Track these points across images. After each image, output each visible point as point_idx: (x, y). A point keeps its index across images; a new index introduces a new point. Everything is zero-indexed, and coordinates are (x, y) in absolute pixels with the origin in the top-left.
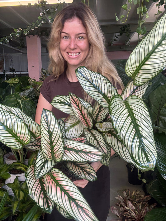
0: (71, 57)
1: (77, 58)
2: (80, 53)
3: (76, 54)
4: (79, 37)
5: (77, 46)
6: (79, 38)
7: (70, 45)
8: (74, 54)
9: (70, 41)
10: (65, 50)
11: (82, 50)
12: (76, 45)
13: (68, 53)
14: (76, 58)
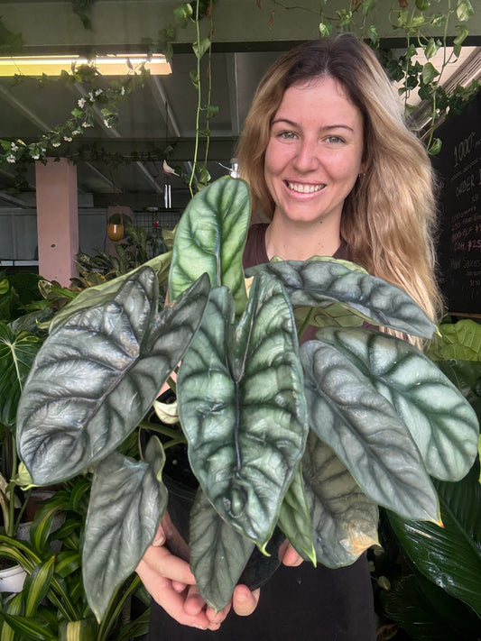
0: (296, 194)
1: (315, 199)
2: (325, 185)
3: (313, 187)
4: (330, 138)
5: (321, 163)
6: (328, 140)
7: (297, 156)
8: (307, 189)
9: (300, 145)
10: (278, 174)
11: (333, 179)
12: (318, 159)
13: (287, 183)
14: (312, 198)
